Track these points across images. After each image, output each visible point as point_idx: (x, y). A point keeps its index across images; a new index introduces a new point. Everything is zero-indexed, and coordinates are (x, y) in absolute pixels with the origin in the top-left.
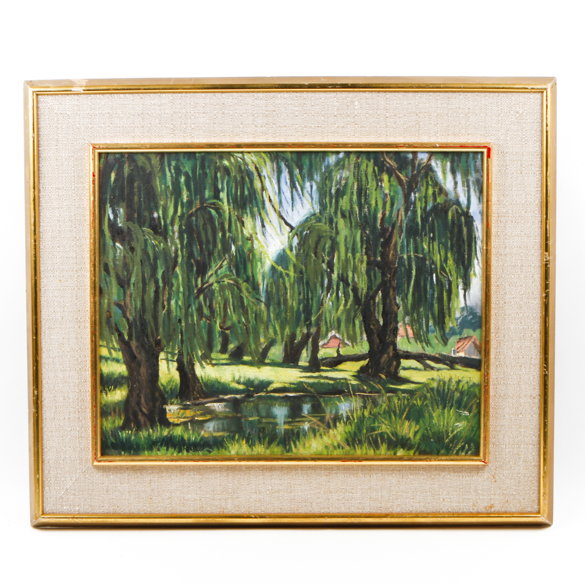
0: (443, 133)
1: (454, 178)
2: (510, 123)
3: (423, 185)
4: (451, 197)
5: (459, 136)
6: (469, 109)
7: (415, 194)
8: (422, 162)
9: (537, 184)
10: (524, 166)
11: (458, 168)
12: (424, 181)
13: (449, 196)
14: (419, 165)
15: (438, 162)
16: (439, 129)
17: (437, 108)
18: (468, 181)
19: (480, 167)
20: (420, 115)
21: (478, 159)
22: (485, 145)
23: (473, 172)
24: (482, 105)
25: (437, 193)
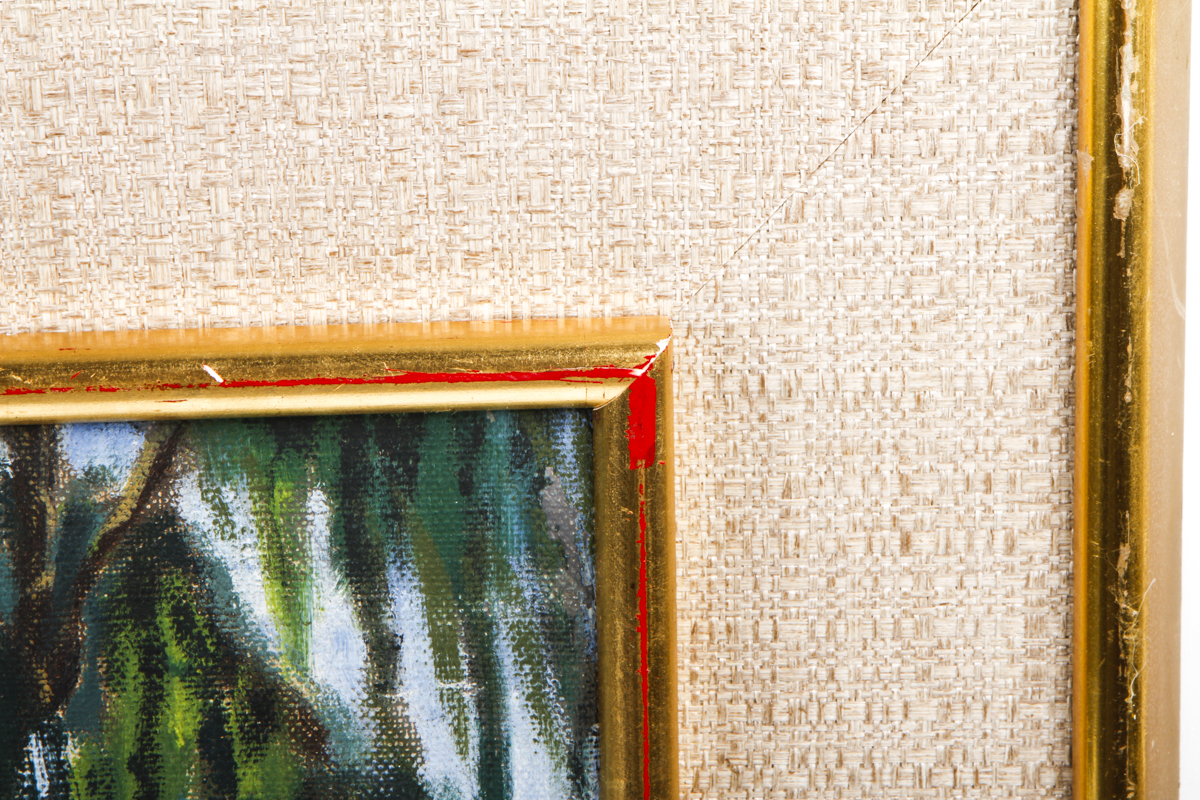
0: (265, 254)
1: (371, 607)
2: (814, 160)
3: (115, 675)
4: (355, 756)
5: (401, 276)
6: (465, 53)
7: (56, 742)
8: (99, 498)
9: (1034, 626)
10: (930, 489)
11: (397, 537)
12: (127, 640)
13: (332, 745)
14: (78, 519)
15: (228, 494)
16: (226, 227)
17: (200, 51)
18: (480, 633)
19: (577, 520)
20: (58, 114)
21: (554, 458)
22: (614, 357)
23: (519, 562)
24: (576, 23)
25: (232, 726)
